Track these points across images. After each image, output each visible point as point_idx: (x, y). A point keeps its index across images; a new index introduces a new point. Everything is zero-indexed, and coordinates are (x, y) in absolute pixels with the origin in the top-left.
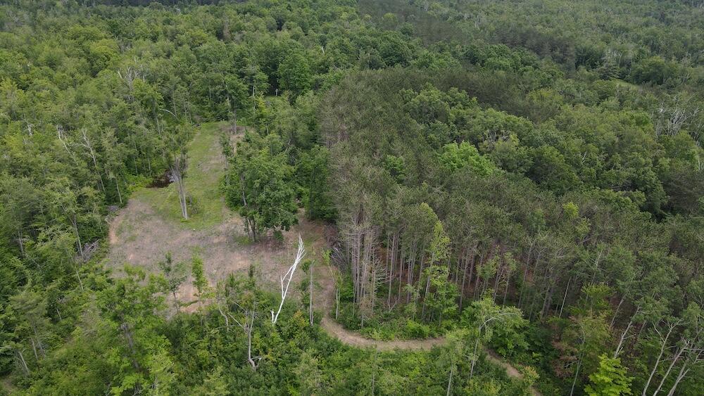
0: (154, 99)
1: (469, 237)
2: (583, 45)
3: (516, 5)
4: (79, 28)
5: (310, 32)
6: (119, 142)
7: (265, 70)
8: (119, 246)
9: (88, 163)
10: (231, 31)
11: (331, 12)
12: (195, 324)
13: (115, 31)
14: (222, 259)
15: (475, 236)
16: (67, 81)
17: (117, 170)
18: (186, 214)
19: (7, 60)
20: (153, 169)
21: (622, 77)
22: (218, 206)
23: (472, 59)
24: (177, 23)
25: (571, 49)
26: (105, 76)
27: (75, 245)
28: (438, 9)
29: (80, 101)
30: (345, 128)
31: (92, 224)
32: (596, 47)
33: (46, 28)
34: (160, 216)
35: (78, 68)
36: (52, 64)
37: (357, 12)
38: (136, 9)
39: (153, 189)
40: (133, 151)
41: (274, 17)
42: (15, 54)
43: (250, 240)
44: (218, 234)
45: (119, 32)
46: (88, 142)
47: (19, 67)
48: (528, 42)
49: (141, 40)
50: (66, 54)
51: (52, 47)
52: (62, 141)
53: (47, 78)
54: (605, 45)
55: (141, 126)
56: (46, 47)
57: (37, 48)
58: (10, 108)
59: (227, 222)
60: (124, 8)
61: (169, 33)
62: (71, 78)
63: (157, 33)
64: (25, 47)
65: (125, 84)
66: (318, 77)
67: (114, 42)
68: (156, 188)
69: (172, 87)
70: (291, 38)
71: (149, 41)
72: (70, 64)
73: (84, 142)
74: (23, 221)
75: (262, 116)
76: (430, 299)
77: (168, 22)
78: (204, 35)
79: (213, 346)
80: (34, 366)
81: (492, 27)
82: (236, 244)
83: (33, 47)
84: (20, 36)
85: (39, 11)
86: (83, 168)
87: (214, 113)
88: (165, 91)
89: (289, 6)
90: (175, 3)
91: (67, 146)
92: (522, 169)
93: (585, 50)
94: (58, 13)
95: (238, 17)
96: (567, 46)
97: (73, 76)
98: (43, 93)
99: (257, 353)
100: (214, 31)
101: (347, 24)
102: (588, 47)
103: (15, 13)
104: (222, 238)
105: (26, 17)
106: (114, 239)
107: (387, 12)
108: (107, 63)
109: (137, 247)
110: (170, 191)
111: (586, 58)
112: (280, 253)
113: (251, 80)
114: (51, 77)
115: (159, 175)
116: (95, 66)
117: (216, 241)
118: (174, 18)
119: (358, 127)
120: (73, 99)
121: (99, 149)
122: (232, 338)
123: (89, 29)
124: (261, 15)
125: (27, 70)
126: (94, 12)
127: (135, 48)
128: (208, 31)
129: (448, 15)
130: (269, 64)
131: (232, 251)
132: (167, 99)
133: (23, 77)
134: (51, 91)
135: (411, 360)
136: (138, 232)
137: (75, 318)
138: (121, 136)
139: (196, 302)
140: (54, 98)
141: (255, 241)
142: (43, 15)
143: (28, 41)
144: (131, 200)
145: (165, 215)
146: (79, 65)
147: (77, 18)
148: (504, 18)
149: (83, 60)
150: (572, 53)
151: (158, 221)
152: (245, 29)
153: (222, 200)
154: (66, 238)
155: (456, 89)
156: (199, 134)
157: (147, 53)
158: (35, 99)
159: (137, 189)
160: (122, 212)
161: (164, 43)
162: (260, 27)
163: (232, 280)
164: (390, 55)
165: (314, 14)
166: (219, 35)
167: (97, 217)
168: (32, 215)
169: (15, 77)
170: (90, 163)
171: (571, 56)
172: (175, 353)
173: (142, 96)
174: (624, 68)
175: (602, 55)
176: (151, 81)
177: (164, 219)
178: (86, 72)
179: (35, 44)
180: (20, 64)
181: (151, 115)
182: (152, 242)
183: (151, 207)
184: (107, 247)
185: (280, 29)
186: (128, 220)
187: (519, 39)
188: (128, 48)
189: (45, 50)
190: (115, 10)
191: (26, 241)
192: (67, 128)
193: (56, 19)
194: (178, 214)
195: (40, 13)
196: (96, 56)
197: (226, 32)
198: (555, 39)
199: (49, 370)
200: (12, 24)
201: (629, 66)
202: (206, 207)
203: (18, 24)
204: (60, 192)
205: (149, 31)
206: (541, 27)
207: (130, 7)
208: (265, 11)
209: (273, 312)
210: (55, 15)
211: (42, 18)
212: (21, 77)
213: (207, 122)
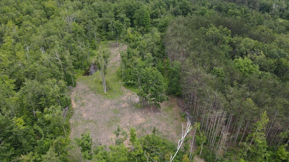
0: (82, 32)
2: (263, 2)
8: (78, 109)
14: (130, 117)
16: (38, 22)
18: (105, 91)
19: (9, 11)
20: (84, 66)
21: (281, 17)
22: (119, 85)
29: (49, 34)
32: (268, 3)
34: (93, 92)
35: (41, 15)
36: (29, 13)
39: (86, 76)
42: (11, 8)
43: (140, 106)
47: (14, 15)
51: (28, 4)
53: (29, 20)
54: (272, 2)
57: (21, 5)
58: (14, 36)
59: (126, 95)
62: (40, 20)
64: (15, 4)
72: (38, 13)
73: (57, 57)
82: (134, 108)
83: (19, 4)
87: (106, 36)
91: (48, 59)
92: (272, 70)
93: (263, 4)
96: (256, 2)
97: (40, 19)
98: (29, 28)
102: (265, 2)
104: (126, 104)
106: (74, 105)
108: (53, 12)
109: (86, 109)
111: (264, 8)
112: (158, 114)
114: (31, 20)
115: (87, 69)
116: (48, 13)
117: (123, 106)
121: (62, 59)
125: (18, 16)
127: (64, 5)
132: (87, 31)
133: (17, 19)
136: (85, 101)
137: (66, 153)
141: (144, 106)
144: (78, 83)
145: (96, 91)
146: (42, 13)
149: (43, 11)
151: (93, 94)
153: (120, 82)
155: (222, 26)
156: (101, 47)
158: (25, 31)
159: (79, 76)
160: (75, 90)
164: (183, 8)
169: (13, 19)
170: (59, 67)
171: (258, 7)
173: (76, 30)
174: (281, 12)
175: (271, 6)
177: (95, 93)
180: (15, 13)
182: (93, 106)
183: (87, 86)
184: (72, 110)
186: (78, 94)
189: (25, 6)
194: (101, 90)
196: (47, 8)
201: (283, 12)
202: (113, 87)
212: (16, 19)
213: (103, 41)
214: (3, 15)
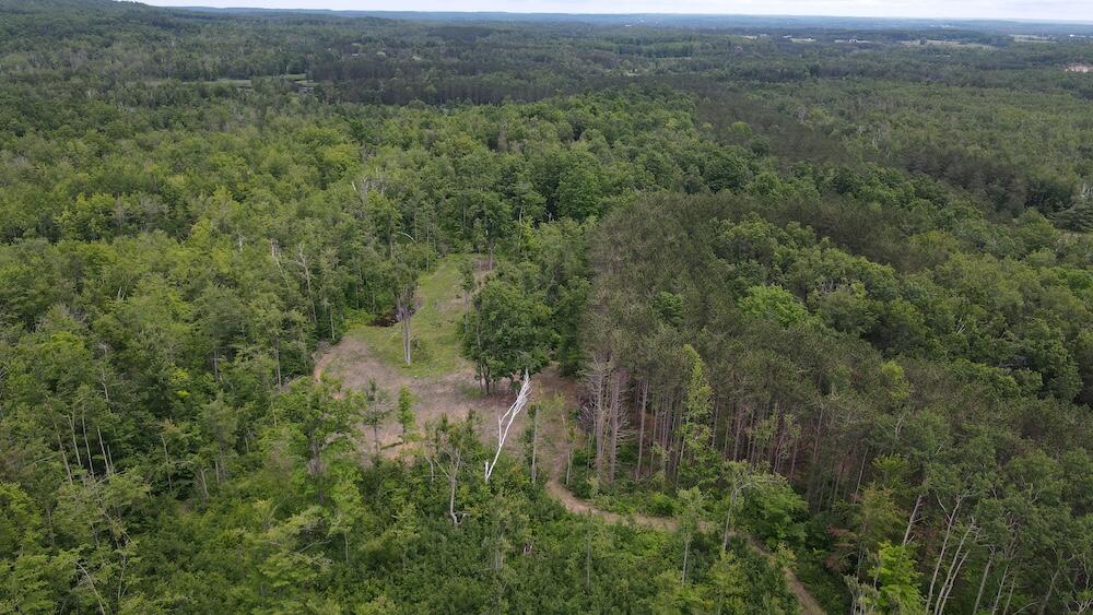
0: (390, 216)
1: (741, 390)
2: (1040, 177)
3: (947, 116)
4: (314, 129)
5: (617, 143)
6: (340, 264)
7: (543, 191)
9: (301, 286)
10: (508, 140)
11: (653, 118)
12: (395, 472)
13: (358, 134)
15: (749, 389)
16: (291, 193)
17: (333, 297)
18: (409, 359)
19: (224, 165)
20: (378, 303)
22: (451, 353)
23: (842, 187)
24: (439, 126)
25: (1019, 181)
26: (336, 189)
27: (274, 372)
28: (820, 118)
29: (302, 214)
30: (619, 259)
31: (295, 355)
32: (1062, 180)
33: (276, 129)
34: (377, 359)
35: (306, 178)
36: (276, 172)
37: (693, 120)
38: (390, 109)
39: (374, 327)
40: (354, 278)
41: (571, 122)
42: (234, 159)
43: (482, 393)
44: (444, 384)
45: (363, 136)
46: (304, 260)
47: (237, 174)
48: (951, 169)
49: (388, 147)
50: (294, 160)
51: (279, 151)
52: (275, 257)
53: (268, 187)
54: (1077, 177)
55: (370, 248)
56: (272, 152)
57: (260, 153)
58: (221, 220)
59: (459, 372)
60: (375, 107)
61: (426, 140)
62: (296, 189)
63: (411, 139)
64: (248, 151)
65: (358, 197)
66: (608, 200)
67: (355, 149)
68: (378, 327)
69: (415, 204)
70: (589, 150)
71: (398, 149)
72: (298, 173)
73: (301, 261)
74: (222, 338)
75: (528, 249)
76: (685, 467)
77: (427, 125)
78: (471, 143)
79: (413, 496)
80: (214, 491)
81: (898, 146)
82: (464, 396)
83: (256, 151)
84: (242, 137)
85: (269, 108)
86: (293, 289)
88: (406, 208)
89: (594, 108)
90: (444, 102)
91: (280, 263)
92: (860, 328)
93: (1043, 185)
94: (292, 112)
95: (520, 121)
96: (1013, 177)
97: (298, 187)
98: (261, 206)
99: (461, 508)
100: (486, 139)
101: (672, 134)
102: (1049, 178)
103: (240, 110)
104: (447, 388)
105: (253, 114)
107: (738, 119)
108: (343, 173)
110: (394, 332)
111: (1046, 196)
113: (520, 203)
114: (272, 187)
115: (384, 312)
116: (327, 176)
117: (440, 391)
118: (436, 120)
119: (636, 257)
120: (295, 212)
121: (316, 271)
122: (435, 490)
123: (327, 131)
124: (552, 120)
125: (246, 178)
126: (337, 111)
127: (379, 156)
128: (477, 138)
129: (832, 126)
130: (548, 183)
131: (458, 403)
132: (408, 220)
133: (240, 186)
134: (271, 204)
135: (649, 538)
138: (343, 259)
139: (401, 443)
140: (272, 211)
141: (489, 395)
142: (273, 113)
143: (252, 144)
144: (346, 337)
145: (384, 358)
146: (308, 174)
147: (314, 117)
148: (921, 133)
149: (314, 169)
150: (1019, 188)
151: (374, 364)
152: (528, 137)
153: (458, 345)
154: (265, 362)
155: (798, 224)
156: (443, 267)
157: (392, 164)
158: (251, 212)
159: (356, 326)
160: (333, 351)
161: (417, 151)
162: (549, 135)
163: (445, 421)
164: (719, 177)
165: (629, 120)
166: (492, 145)
167: (302, 345)
168: (232, 335)
169: (231, 185)
170: (303, 286)
171: (1018, 191)
172: (368, 502)
173: (376, 212)
175: (1071, 192)
176: (390, 195)
177: (381, 362)
178: (315, 183)
179: (259, 147)
180: (239, 170)
181: (385, 239)
183: (368, 347)
185: (576, 139)
186: (338, 360)
187: (935, 163)
188: (371, 157)
189: (270, 155)
190: (363, 109)
191: (221, 361)
192: (282, 246)
193: (288, 119)
194: (399, 358)
195: (270, 111)
196: (329, 164)
197: (501, 141)
198: (995, 165)
199: (230, 497)
200: (235, 123)
202: (436, 353)
203: (242, 124)
204: (266, 310)
205: (401, 135)
206: (979, 148)
207: (383, 105)
208: (561, 114)
209: (487, 463)
210: (288, 114)
211: (272, 118)
212: (238, 186)
213: (456, 252)
214: (209, 175)
